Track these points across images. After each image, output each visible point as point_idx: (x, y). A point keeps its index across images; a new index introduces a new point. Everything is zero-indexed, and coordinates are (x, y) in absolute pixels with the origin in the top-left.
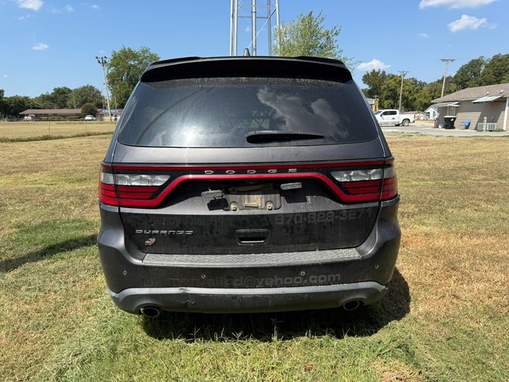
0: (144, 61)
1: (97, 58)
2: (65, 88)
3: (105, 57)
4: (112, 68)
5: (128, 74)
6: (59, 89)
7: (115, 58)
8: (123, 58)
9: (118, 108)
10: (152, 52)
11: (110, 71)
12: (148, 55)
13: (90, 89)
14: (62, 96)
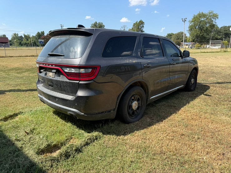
0: (209, 18)
1: (182, 19)
2: (172, 33)
3: (186, 18)
4: (192, 23)
5: (200, 25)
6: (169, 34)
7: (194, 18)
8: (198, 17)
9: (191, 42)
10: (214, 12)
11: (191, 24)
12: (212, 14)
13: (181, 34)
14: (170, 37)
